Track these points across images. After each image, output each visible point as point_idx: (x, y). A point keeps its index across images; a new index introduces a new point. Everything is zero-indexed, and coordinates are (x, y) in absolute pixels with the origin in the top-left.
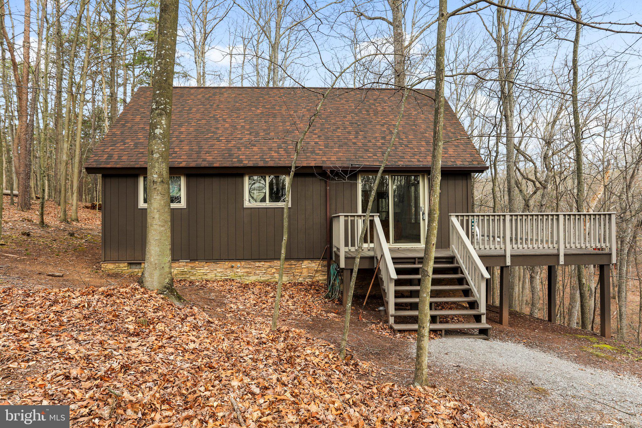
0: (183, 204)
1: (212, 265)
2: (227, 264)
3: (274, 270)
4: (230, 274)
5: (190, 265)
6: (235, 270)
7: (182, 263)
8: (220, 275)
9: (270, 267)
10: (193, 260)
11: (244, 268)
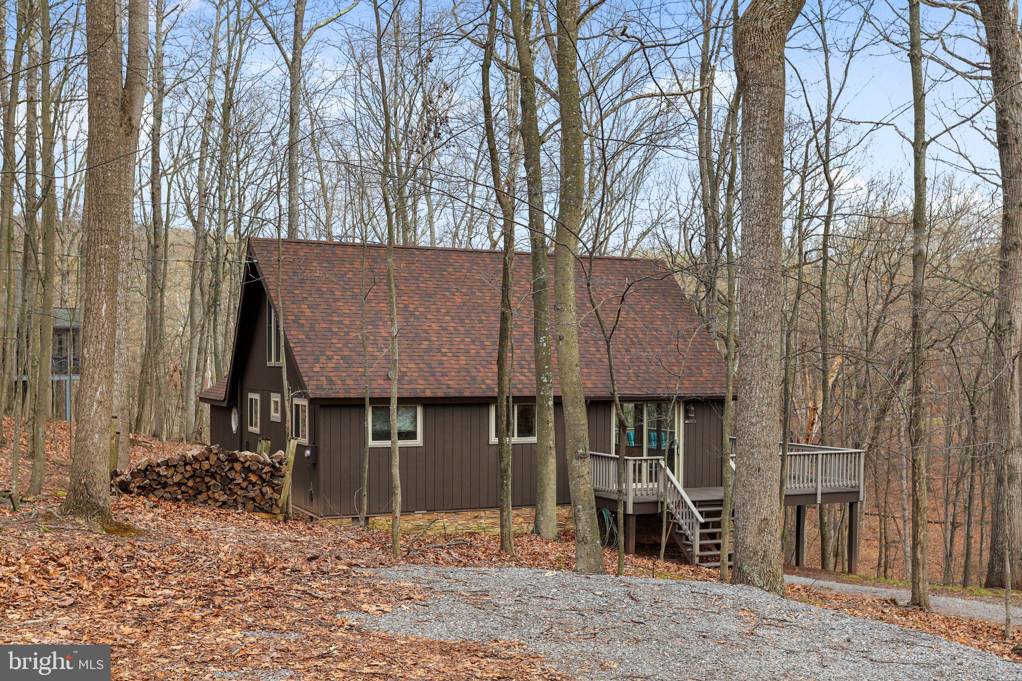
0: (419, 441)
1: (453, 517)
2: (470, 514)
3: (521, 520)
4: (473, 526)
5: (427, 517)
6: (478, 521)
7: (418, 515)
8: (461, 527)
9: (518, 515)
10: (430, 511)
11: (488, 518)
